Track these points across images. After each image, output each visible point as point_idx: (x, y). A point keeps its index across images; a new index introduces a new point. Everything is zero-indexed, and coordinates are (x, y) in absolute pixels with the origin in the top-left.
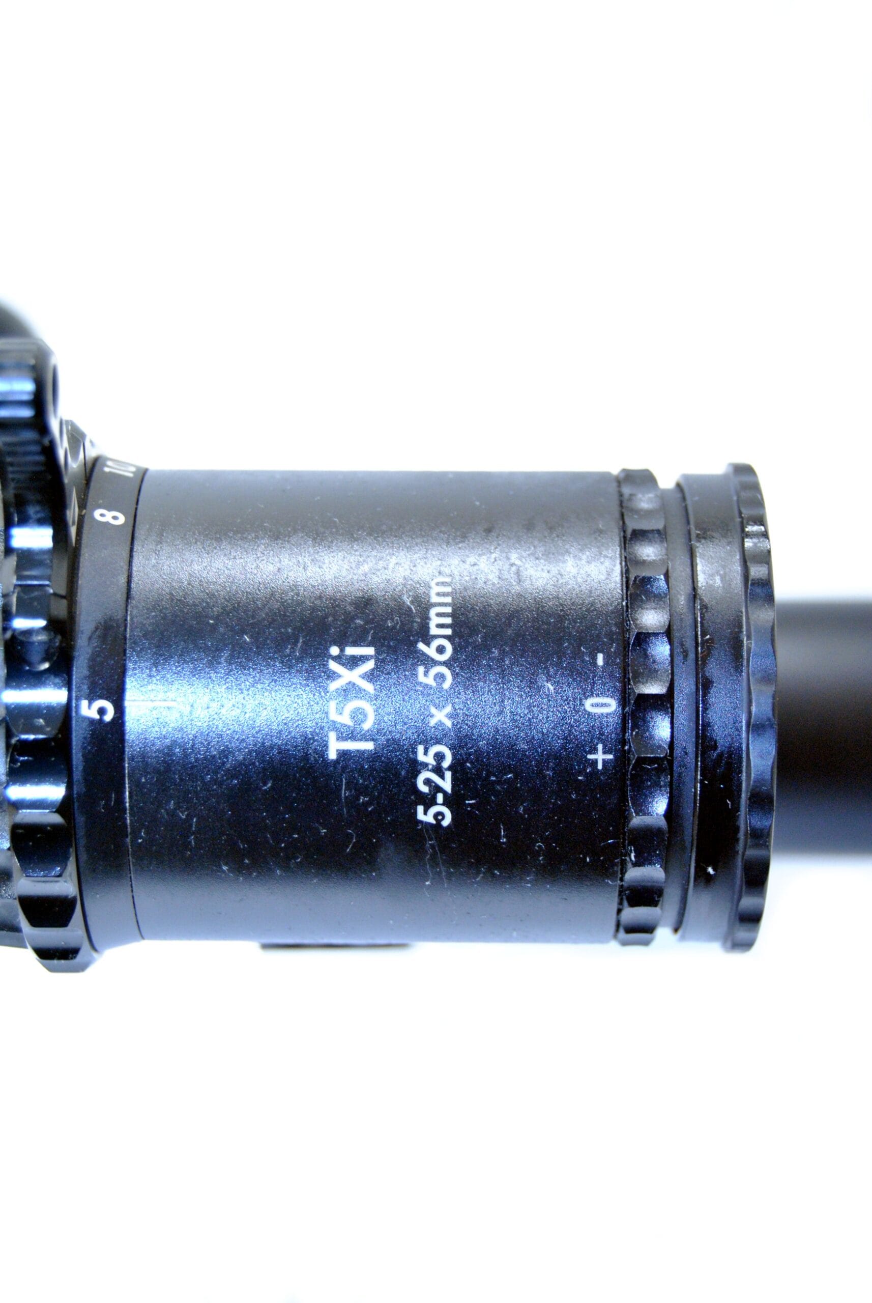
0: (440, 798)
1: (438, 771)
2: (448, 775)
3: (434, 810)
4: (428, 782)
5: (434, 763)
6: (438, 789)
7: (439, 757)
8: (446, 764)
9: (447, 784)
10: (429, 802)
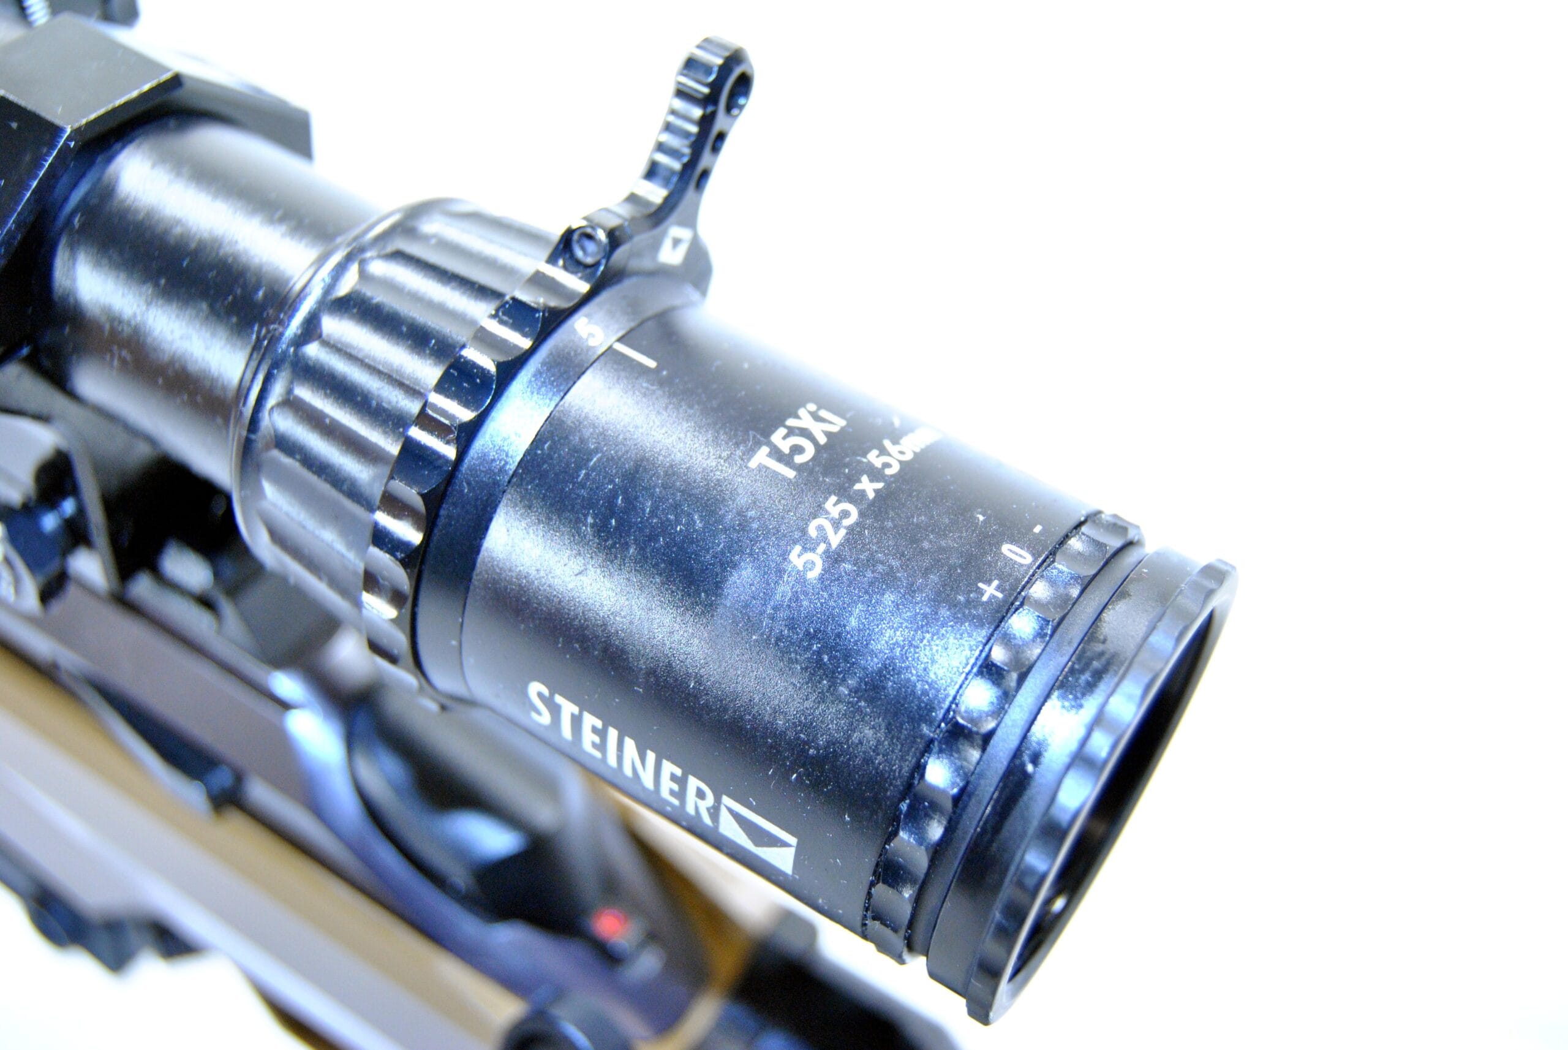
0: (822, 547)
1: (836, 524)
2: (843, 532)
3: (809, 556)
4: (820, 528)
5: (837, 517)
6: (825, 539)
7: (845, 514)
8: (847, 522)
9: (836, 539)
10: (809, 546)
